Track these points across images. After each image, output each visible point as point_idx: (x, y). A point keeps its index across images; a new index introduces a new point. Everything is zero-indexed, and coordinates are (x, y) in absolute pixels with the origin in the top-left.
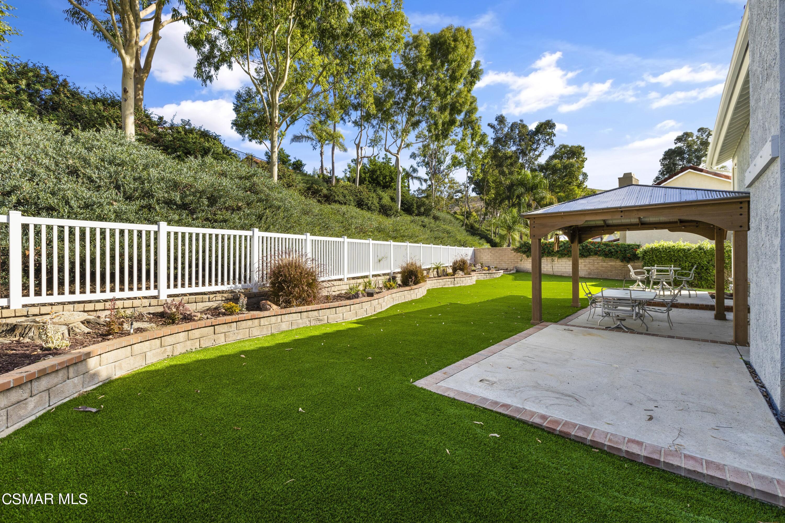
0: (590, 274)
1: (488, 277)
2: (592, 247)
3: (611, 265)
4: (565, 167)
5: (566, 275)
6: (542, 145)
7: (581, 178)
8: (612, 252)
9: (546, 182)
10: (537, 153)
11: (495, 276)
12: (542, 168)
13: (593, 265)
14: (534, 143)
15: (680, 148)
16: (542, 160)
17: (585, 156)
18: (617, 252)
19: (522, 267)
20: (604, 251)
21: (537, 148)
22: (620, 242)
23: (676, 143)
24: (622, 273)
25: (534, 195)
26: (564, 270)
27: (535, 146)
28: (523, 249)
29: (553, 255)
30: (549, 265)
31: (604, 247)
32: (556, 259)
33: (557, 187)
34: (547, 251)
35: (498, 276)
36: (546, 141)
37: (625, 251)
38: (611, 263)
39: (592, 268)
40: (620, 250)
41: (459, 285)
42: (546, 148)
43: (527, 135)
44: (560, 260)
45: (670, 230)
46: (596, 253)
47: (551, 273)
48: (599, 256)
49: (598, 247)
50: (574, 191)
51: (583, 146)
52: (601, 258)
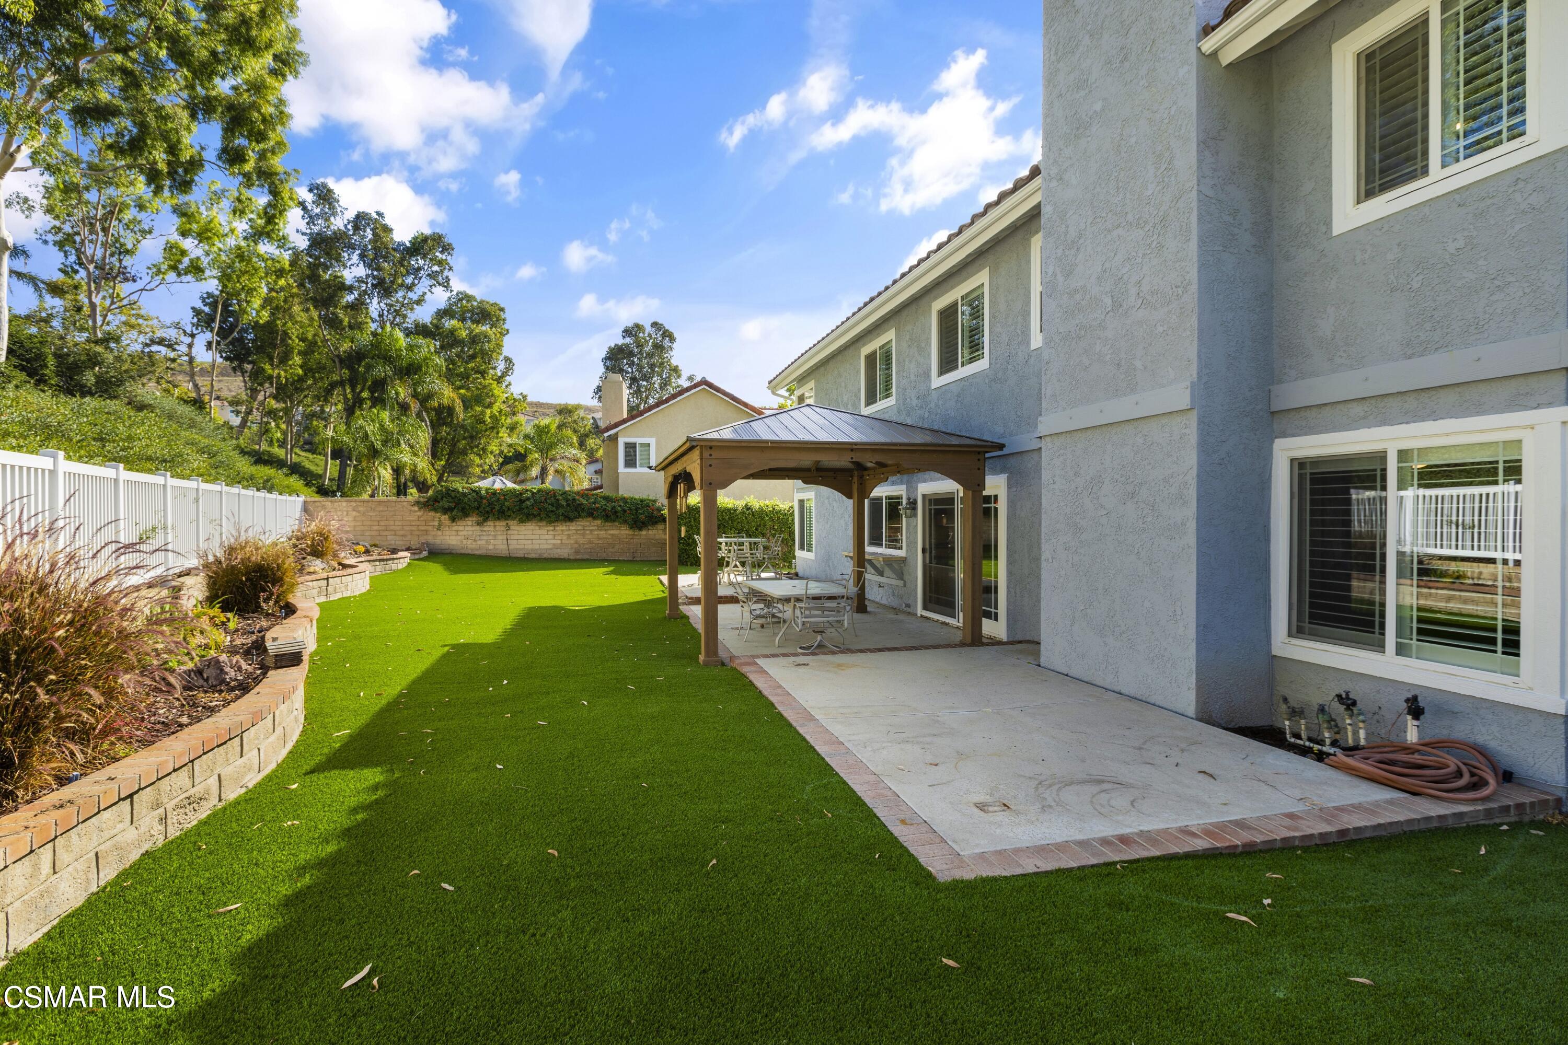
0: (577, 552)
1: (378, 569)
2: (585, 502)
3: (612, 535)
4: (474, 339)
5: (534, 556)
6: (426, 282)
7: (501, 366)
8: (616, 512)
9: (439, 361)
10: (413, 296)
11: (394, 567)
12: (422, 330)
13: (584, 535)
14: (408, 273)
15: (627, 345)
16: (424, 315)
17: (506, 327)
18: (625, 511)
19: (438, 541)
20: (604, 510)
21: (413, 284)
22: (604, 492)
23: (624, 337)
24: (629, 549)
25: (415, 385)
26: (530, 547)
27: (409, 280)
28: (445, 503)
29: (508, 517)
30: (500, 537)
31: (604, 502)
32: (513, 524)
33: (457, 375)
34: (497, 508)
35: (400, 567)
36: (433, 276)
37: (637, 509)
38: (612, 532)
39: (582, 541)
40: (630, 509)
41: (338, 596)
42: (434, 289)
43: (394, 250)
44: (522, 527)
45: (805, 482)
46: (591, 514)
47: (504, 553)
48: (595, 518)
49: (594, 503)
50: (491, 390)
51: (502, 306)
52: (599, 522)
